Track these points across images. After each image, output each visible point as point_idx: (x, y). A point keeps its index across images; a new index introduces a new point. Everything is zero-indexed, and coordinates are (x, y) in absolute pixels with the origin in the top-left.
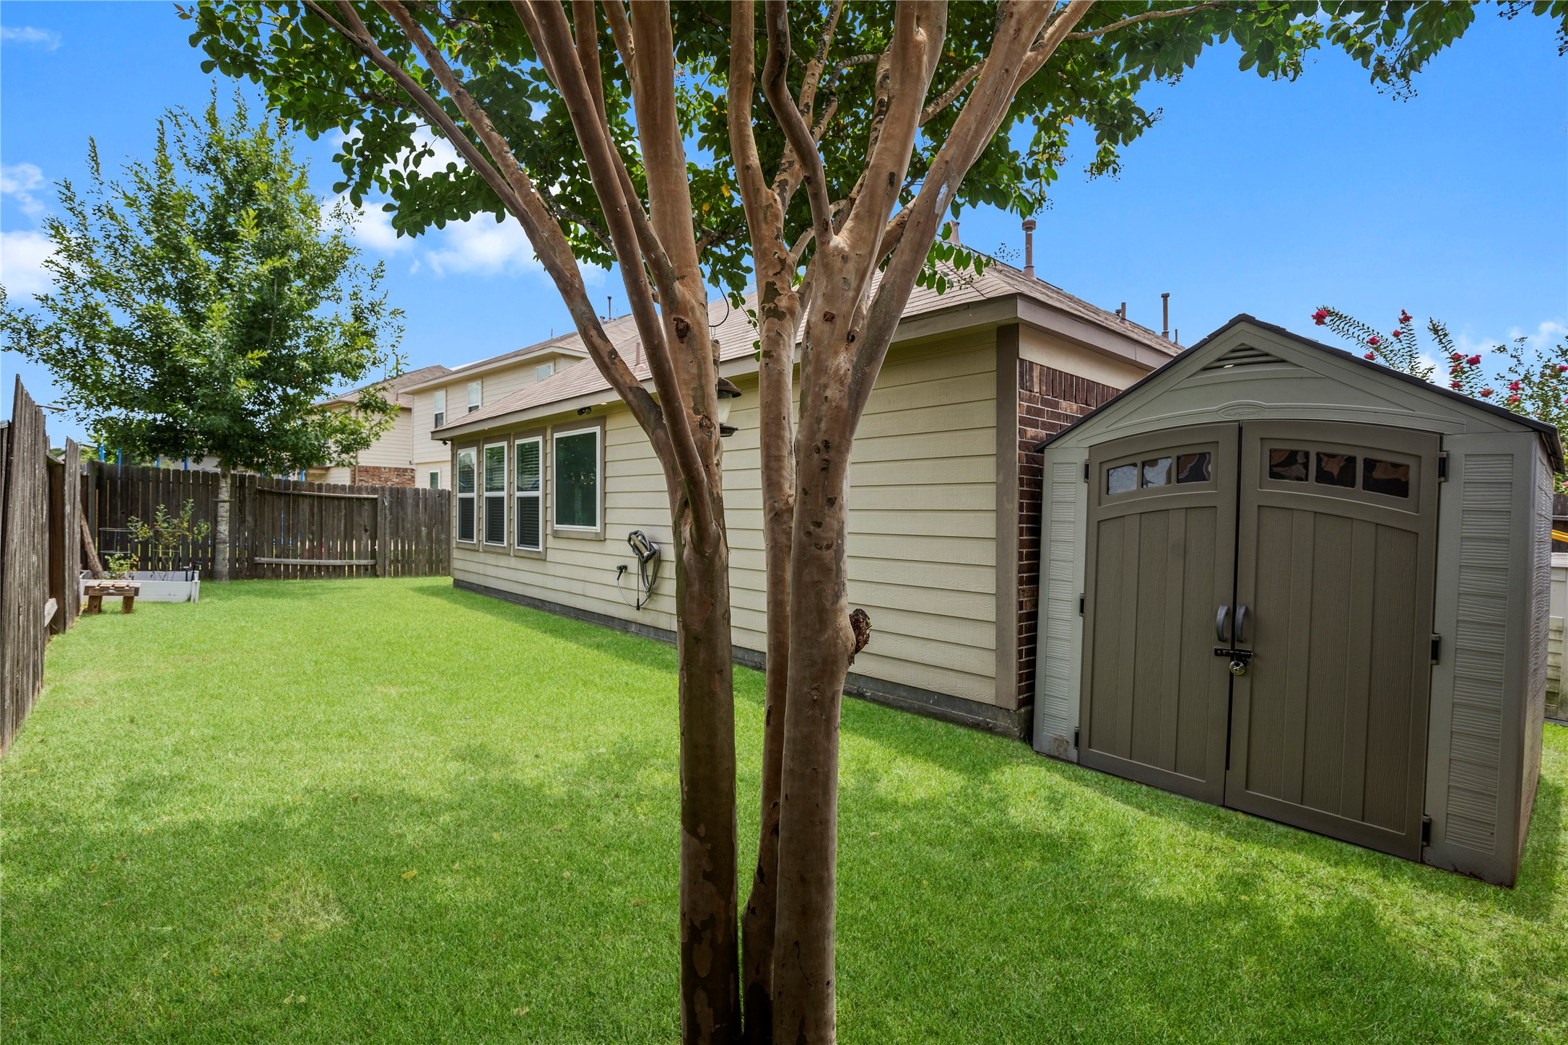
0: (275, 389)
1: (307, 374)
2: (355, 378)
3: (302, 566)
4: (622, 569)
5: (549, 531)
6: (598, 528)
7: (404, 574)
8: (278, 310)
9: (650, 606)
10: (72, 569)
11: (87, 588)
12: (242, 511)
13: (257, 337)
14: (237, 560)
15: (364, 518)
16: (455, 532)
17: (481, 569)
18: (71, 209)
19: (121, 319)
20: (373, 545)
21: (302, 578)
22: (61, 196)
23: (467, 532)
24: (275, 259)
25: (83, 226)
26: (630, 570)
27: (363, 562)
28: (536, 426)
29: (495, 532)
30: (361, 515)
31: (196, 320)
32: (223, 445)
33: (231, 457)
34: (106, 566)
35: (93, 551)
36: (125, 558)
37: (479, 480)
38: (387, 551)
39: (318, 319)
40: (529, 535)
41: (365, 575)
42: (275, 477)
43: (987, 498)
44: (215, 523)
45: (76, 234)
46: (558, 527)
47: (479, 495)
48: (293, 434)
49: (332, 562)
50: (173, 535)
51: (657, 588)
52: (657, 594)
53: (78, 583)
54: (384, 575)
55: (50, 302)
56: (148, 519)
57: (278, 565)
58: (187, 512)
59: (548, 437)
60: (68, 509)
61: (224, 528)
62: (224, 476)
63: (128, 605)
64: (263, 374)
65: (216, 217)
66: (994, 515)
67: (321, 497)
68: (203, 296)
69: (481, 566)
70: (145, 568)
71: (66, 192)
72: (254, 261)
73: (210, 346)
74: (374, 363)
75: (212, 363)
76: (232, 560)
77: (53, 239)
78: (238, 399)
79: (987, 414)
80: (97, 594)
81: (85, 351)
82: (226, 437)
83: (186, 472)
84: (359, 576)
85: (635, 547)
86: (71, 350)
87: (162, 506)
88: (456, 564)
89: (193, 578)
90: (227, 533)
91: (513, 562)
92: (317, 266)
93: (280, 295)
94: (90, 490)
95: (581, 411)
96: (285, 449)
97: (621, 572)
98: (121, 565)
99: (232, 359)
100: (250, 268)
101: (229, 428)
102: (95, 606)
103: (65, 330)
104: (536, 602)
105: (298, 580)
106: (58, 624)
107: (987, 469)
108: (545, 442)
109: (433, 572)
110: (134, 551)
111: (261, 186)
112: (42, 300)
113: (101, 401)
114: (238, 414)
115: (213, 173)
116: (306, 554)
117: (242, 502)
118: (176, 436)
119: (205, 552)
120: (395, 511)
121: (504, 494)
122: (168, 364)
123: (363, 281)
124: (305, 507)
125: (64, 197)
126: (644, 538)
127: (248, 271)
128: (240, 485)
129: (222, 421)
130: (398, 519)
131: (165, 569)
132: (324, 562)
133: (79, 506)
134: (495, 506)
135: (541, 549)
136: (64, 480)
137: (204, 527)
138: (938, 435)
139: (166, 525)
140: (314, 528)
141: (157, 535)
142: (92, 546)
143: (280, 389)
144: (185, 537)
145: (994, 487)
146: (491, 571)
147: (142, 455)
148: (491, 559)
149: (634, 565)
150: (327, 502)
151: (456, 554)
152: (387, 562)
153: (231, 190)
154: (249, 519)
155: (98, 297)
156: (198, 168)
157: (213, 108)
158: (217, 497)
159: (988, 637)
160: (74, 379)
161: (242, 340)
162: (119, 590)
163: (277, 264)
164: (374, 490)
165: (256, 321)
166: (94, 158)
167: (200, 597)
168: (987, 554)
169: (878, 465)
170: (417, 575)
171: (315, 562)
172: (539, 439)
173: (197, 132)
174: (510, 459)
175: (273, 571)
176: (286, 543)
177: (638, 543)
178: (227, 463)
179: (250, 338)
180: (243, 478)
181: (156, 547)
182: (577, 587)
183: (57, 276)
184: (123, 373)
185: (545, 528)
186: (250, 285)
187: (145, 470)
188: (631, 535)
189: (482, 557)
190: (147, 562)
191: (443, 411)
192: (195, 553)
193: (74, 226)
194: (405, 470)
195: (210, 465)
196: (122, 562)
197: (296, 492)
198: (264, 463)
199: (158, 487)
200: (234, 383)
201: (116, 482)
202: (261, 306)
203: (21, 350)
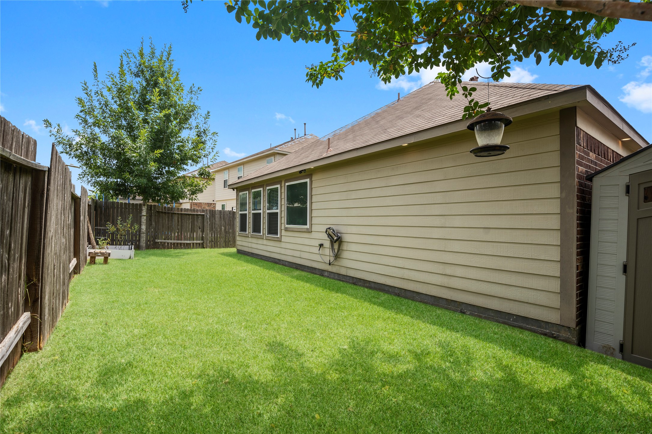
0: (165, 168)
1: (178, 160)
2: (197, 163)
3: (174, 243)
4: (321, 245)
5: (283, 228)
6: (308, 226)
7: (215, 247)
8: (167, 133)
9: (336, 263)
10: (83, 245)
11: (90, 253)
12: (150, 220)
13: (158, 145)
14: (148, 241)
15: (199, 223)
16: (238, 228)
17: (250, 245)
18: (86, 93)
19: (104, 139)
20: (203, 234)
21: (174, 249)
22: (83, 88)
23: (243, 228)
24: (166, 110)
25: (91, 100)
26: (324, 246)
27: (198, 242)
28: (278, 180)
29: (257, 229)
30: (197, 221)
31: (134, 139)
32: (144, 191)
33: (147, 197)
34: (97, 244)
35: (92, 237)
36: (105, 240)
37: (249, 205)
38: (208, 237)
39: (182, 137)
40: (273, 229)
41: (199, 248)
42: (165, 205)
43: (555, 207)
44: (140, 225)
45: (88, 104)
46: (287, 226)
47: (249, 212)
48: (172, 187)
49: (186, 242)
50: (124, 230)
51: (340, 255)
52: (339, 258)
53: (86, 251)
54: (207, 248)
55: (78, 133)
56: (114, 223)
57: (165, 243)
58: (129, 221)
59: (283, 185)
60: (82, 218)
61: (144, 227)
62: (144, 205)
63: (106, 261)
64: (160, 161)
65: (142, 95)
66: (559, 216)
67: (182, 214)
68: (137, 127)
69: (250, 243)
70: (112, 244)
71: (85, 86)
72: (158, 111)
73: (140, 148)
74: (204, 156)
75: (140, 155)
76: (147, 241)
77: (79, 105)
78: (150, 171)
79: (555, 159)
80: (93, 255)
81: (91, 153)
82: (145, 188)
83: (129, 204)
84: (197, 248)
85: (329, 235)
86: (85, 152)
87: (120, 218)
88: (238, 243)
89: (131, 249)
90: (145, 229)
91: (265, 242)
92: (183, 114)
93: (168, 127)
94: (92, 211)
95: (301, 172)
96: (168, 193)
97: (320, 247)
98: (104, 243)
99: (149, 153)
100: (156, 114)
101: (147, 184)
102: (93, 261)
103: (83, 144)
104: (276, 260)
105: (172, 250)
106: (77, 270)
107: (555, 191)
108: (281, 187)
109: (227, 246)
110: (109, 237)
111: (161, 80)
112: (75, 132)
113: (97, 174)
114: (150, 179)
115: (141, 77)
116: (176, 238)
117: (151, 216)
118: (125, 188)
119: (136, 237)
120: (211, 219)
121: (261, 211)
122: (123, 157)
123: (201, 120)
124: (176, 218)
125: (84, 88)
126: (333, 230)
127: (155, 116)
128: (150, 208)
129: (144, 181)
130: (212, 223)
131: (120, 245)
132: (183, 242)
133: (87, 217)
134: (257, 217)
135: (279, 236)
136: (80, 205)
137: (136, 227)
138: (517, 173)
139: (121, 226)
140: (179, 227)
141: (118, 230)
142: (92, 235)
143: (167, 168)
144: (128, 231)
145: (559, 200)
146: (254, 246)
147: (112, 196)
148: (254, 240)
149: (327, 244)
150: (184, 216)
151: (238, 238)
152: (208, 242)
153: (148, 84)
154: (153, 223)
155: (97, 130)
156: (135, 75)
157: (142, 49)
158: (141, 214)
159: (555, 286)
160: (86, 164)
161: (152, 146)
162: (103, 254)
163: (167, 112)
164: (203, 211)
165: (158, 138)
166: (96, 71)
167: (134, 257)
168: (555, 239)
169: (475, 191)
170: (220, 247)
171: (180, 241)
172: (279, 186)
173: (135, 60)
174: (264, 196)
175: (163, 245)
176: (168, 234)
177: (331, 233)
178: (145, 199)
179: (155, 146)
180: (151, 206)
181: (117, 235)
182: (297, 254)
183: (81, 121)
184: (105, 161)
185: (281, 227)
186: (156, 122)
187: (113, 203)
188: (327, 229)
189: (250, 240)
190: (114, 241)
191: (228, 179)
192: (132, 238)
193: (87, 100)
194: (211, 204)
195: (139, 200)
196: (104, 241)
197: (172, 212)
198: (160, 199)
199: (118, 210)
200: (149, 164)
201: (102, 208)
202: (160, 132)
203: (67, 153)
